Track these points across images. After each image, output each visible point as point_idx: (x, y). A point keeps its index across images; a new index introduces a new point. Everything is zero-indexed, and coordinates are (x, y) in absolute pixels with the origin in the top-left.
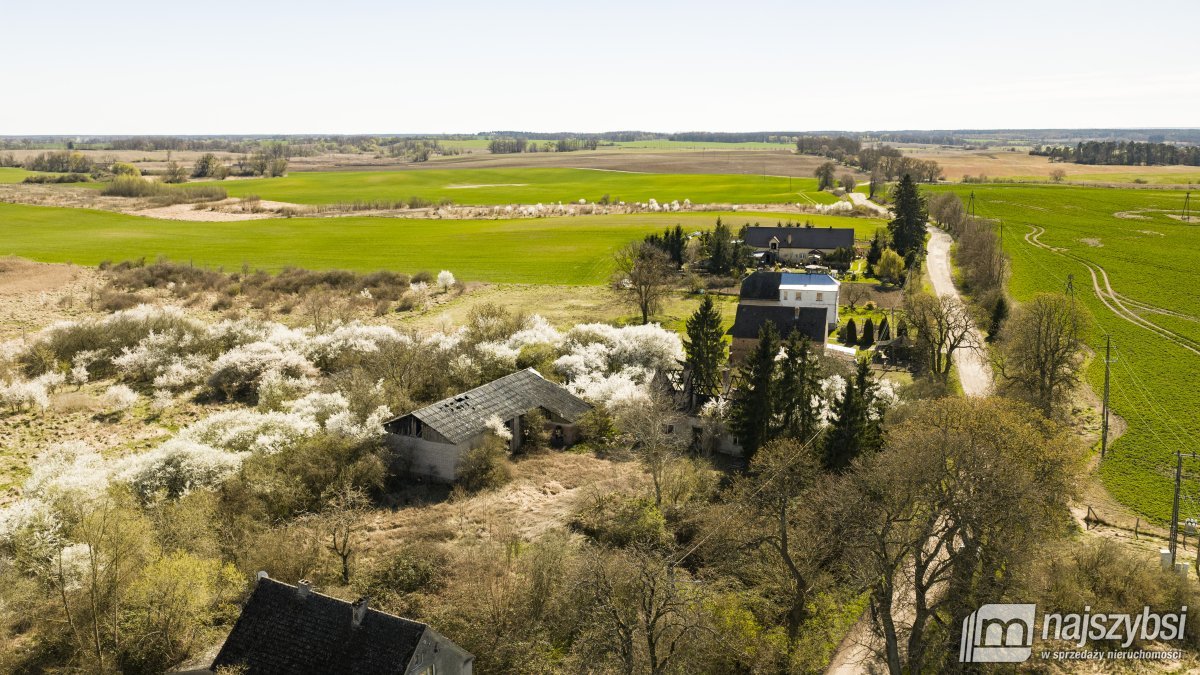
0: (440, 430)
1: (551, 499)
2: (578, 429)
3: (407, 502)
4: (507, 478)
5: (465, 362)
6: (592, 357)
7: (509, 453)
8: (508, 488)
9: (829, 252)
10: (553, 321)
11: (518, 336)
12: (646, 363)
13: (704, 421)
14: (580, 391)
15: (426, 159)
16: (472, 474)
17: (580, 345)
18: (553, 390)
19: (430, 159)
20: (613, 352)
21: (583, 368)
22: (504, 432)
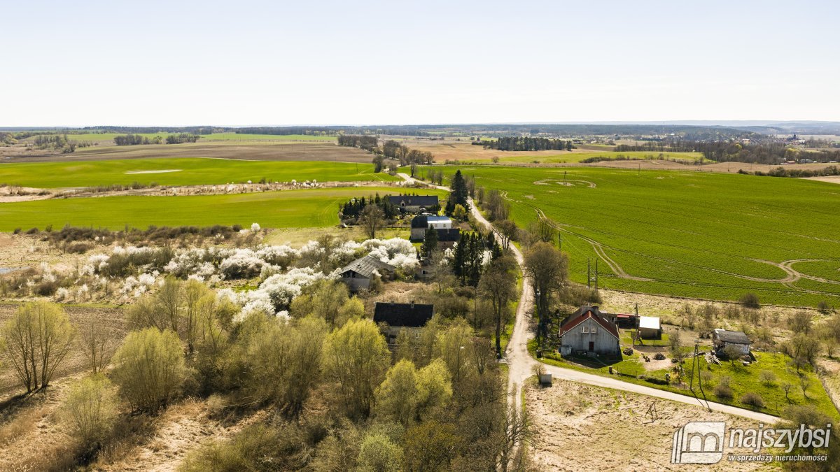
0: (362, 274)
1: (404, 293)
6: (383, 251)
7: (385, 281)
14: (387, 262)
15: (73, 151)
17: (374, 247)
18: (379, 261)
19: (76, 150)
20: (388, 248)
21: (382, 255)
22: (379, 274)
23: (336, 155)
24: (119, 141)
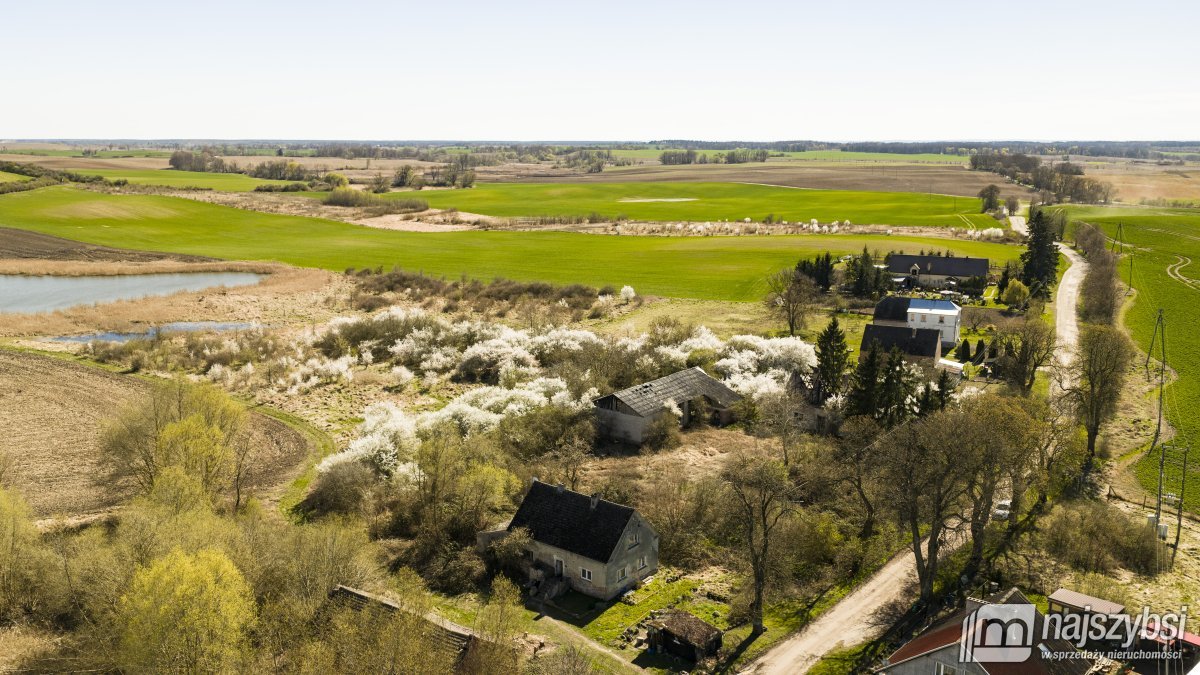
0: (633, 407)
1: (709, 459)
2: (731, 414)
3: (609, 455)
4: (679, 444)
5: (648, 360)
6: (745, 361)
7: (681, 426)
8: (679, 449)
9: (965, 279)
10: (716, 331)
11: (687, 342)
12: (788, 367)
13: (826, 412)
14: (734, 386)
15: (600, 170)
16: (655, 438)
17: (736, 351)
18: (713, 383)
19: (604, 170)
20: (762, 357)
21: (738, 369)
22: (677, 411)
23: (946, 185)
24: (666, 160)
